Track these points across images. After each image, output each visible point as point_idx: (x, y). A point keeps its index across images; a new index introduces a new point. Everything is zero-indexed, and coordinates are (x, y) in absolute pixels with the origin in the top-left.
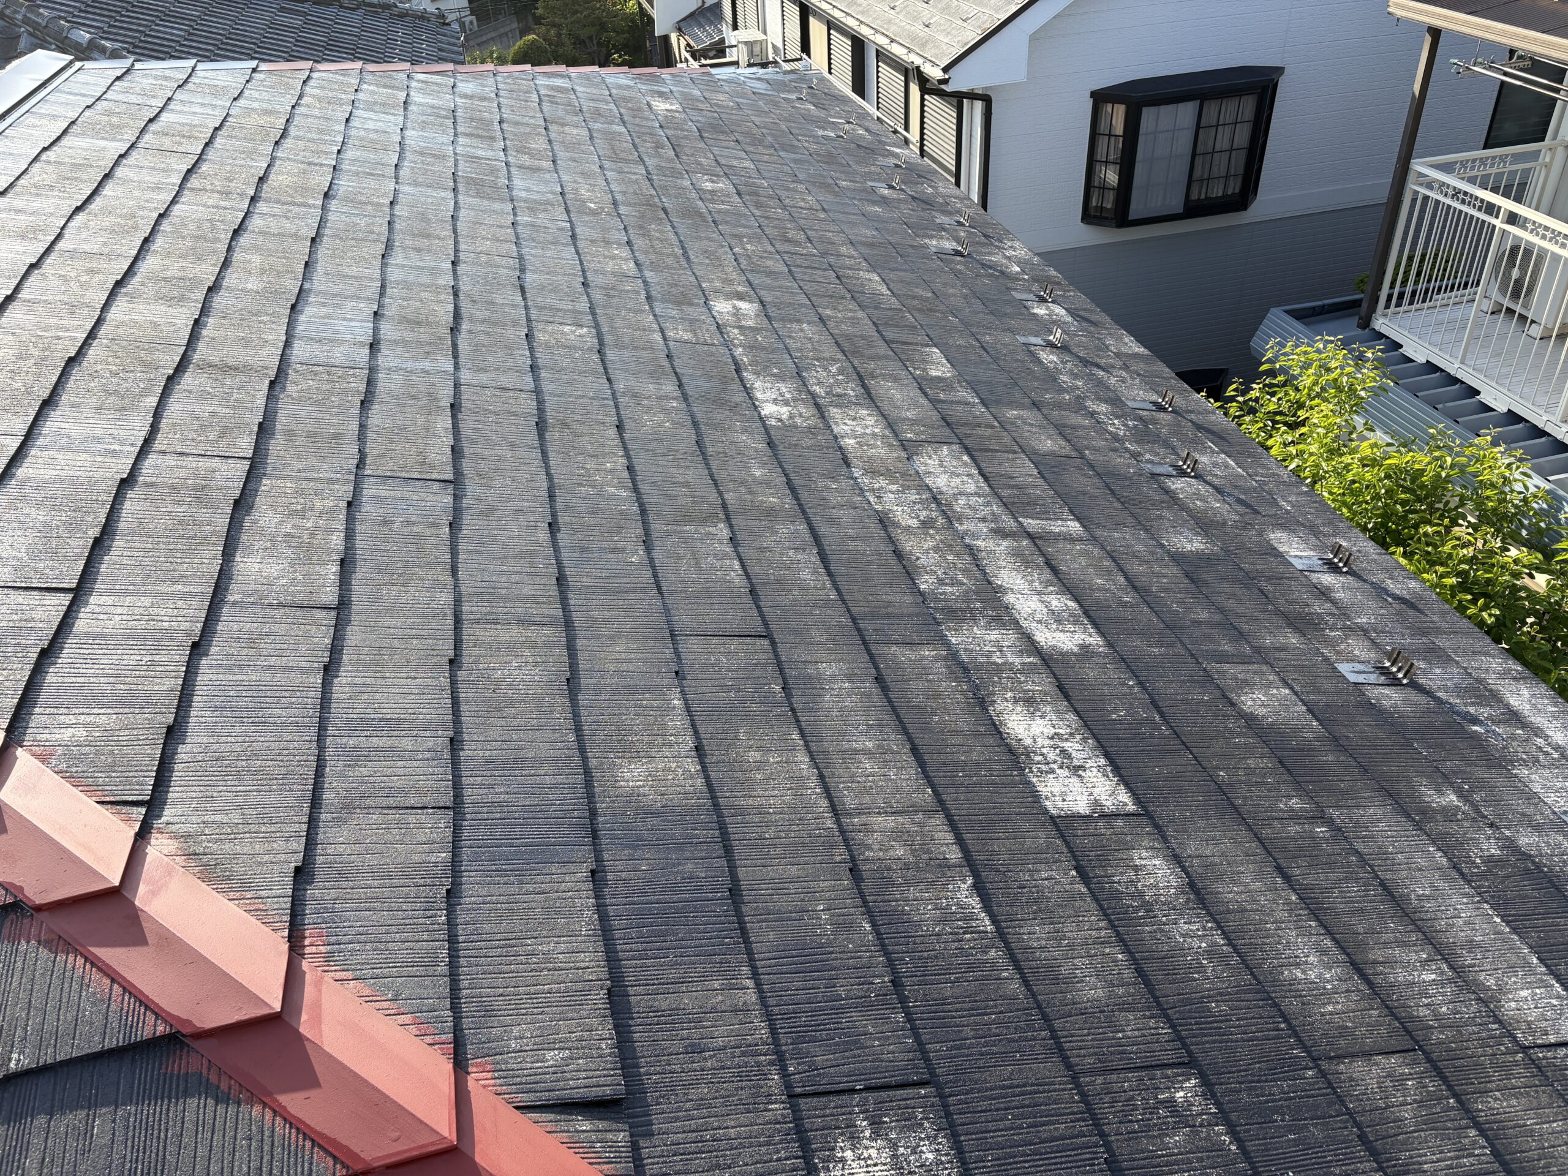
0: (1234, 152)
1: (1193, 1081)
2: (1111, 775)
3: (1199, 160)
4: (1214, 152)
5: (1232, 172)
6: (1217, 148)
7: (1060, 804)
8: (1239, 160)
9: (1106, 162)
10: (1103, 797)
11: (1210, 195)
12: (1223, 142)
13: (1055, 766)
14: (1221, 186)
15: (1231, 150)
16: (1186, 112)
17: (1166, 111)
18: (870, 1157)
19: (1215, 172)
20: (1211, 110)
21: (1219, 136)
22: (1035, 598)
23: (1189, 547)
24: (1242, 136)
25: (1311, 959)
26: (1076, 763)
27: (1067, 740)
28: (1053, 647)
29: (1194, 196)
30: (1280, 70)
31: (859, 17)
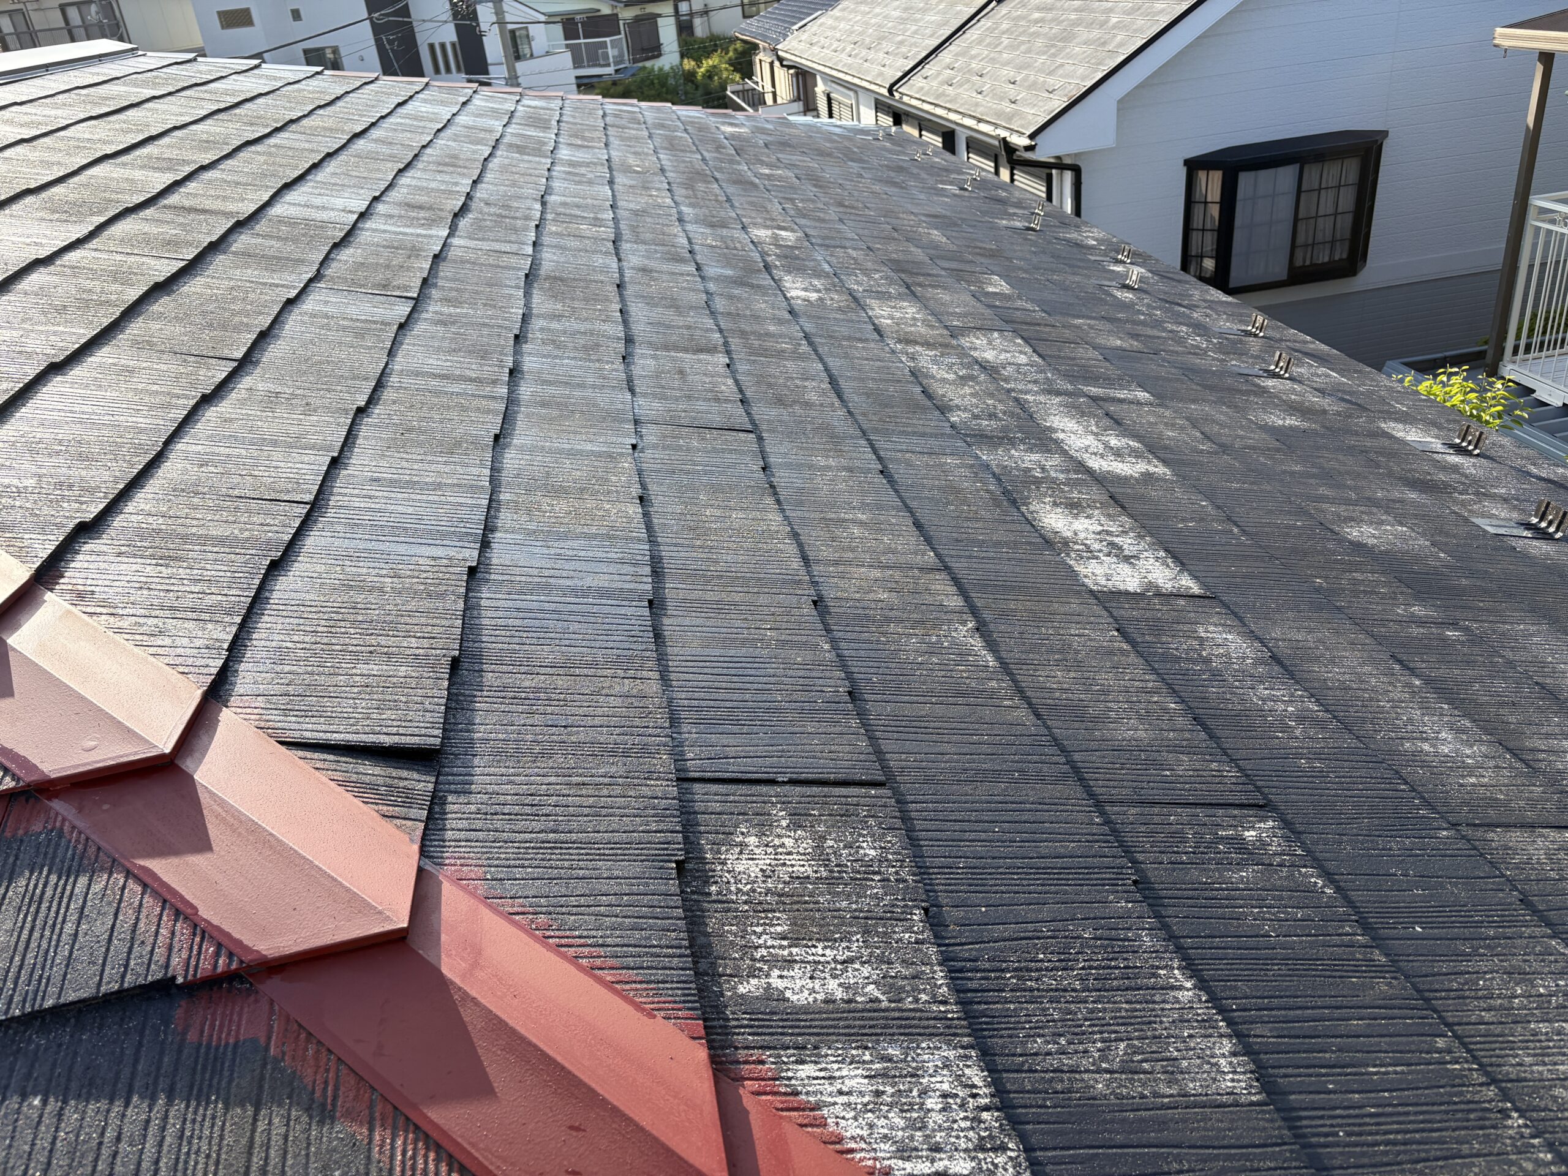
0: (1339, 217)
1: (1271, 823)
2: (1172, 565)
3: (1302, 227)
4: (1317, 217)
5: (1338, 236)
6: (1321, 213)
7: (1103, 582)
8: (1345, 223)
9: (1203, 230)
10: (1160, 581)
11: (1315, 261)
12: (1326, 205)
13: (1101, 555)
14: (1327, 252)
15: (1336, 214)
16: (1286, 176)
17: (1264, 175)
18: (783, 845)
19: (1320, 237)
20: (1312, 173)
21: (1322, 200)
22: (1091, 438)
23: (1281, 422)
24: (1347, 199)
25: (1443, 735)
26: (1126, 553)
27: (1117, 536)
28: (1108, 472)
29: (1298, 262)
30: (1384, 134)
31: (947, 105)
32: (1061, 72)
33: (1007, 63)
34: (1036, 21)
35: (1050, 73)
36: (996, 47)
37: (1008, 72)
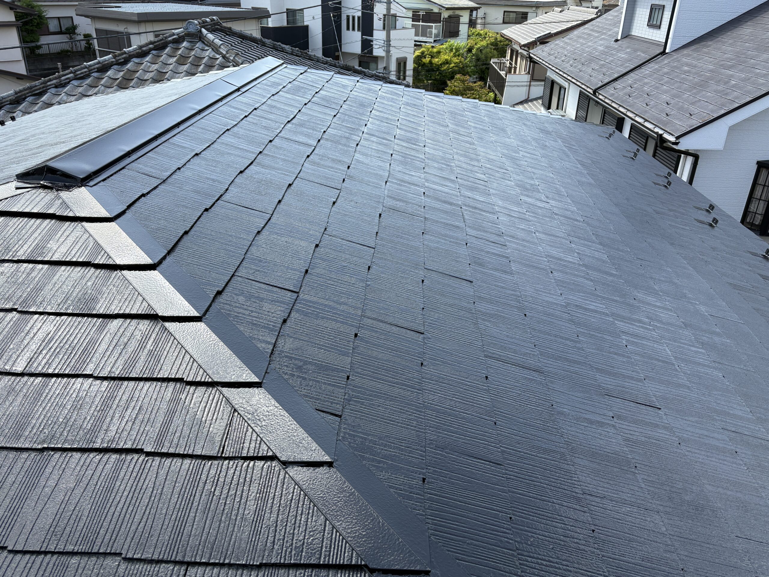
9: (760, 200)
31: (628, 108)
32: (698, 104)
33: (666, 92)
34: (686, 72)
35: (693, 104)
36: (660, 81)
37: (665, 97)
